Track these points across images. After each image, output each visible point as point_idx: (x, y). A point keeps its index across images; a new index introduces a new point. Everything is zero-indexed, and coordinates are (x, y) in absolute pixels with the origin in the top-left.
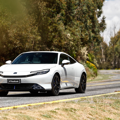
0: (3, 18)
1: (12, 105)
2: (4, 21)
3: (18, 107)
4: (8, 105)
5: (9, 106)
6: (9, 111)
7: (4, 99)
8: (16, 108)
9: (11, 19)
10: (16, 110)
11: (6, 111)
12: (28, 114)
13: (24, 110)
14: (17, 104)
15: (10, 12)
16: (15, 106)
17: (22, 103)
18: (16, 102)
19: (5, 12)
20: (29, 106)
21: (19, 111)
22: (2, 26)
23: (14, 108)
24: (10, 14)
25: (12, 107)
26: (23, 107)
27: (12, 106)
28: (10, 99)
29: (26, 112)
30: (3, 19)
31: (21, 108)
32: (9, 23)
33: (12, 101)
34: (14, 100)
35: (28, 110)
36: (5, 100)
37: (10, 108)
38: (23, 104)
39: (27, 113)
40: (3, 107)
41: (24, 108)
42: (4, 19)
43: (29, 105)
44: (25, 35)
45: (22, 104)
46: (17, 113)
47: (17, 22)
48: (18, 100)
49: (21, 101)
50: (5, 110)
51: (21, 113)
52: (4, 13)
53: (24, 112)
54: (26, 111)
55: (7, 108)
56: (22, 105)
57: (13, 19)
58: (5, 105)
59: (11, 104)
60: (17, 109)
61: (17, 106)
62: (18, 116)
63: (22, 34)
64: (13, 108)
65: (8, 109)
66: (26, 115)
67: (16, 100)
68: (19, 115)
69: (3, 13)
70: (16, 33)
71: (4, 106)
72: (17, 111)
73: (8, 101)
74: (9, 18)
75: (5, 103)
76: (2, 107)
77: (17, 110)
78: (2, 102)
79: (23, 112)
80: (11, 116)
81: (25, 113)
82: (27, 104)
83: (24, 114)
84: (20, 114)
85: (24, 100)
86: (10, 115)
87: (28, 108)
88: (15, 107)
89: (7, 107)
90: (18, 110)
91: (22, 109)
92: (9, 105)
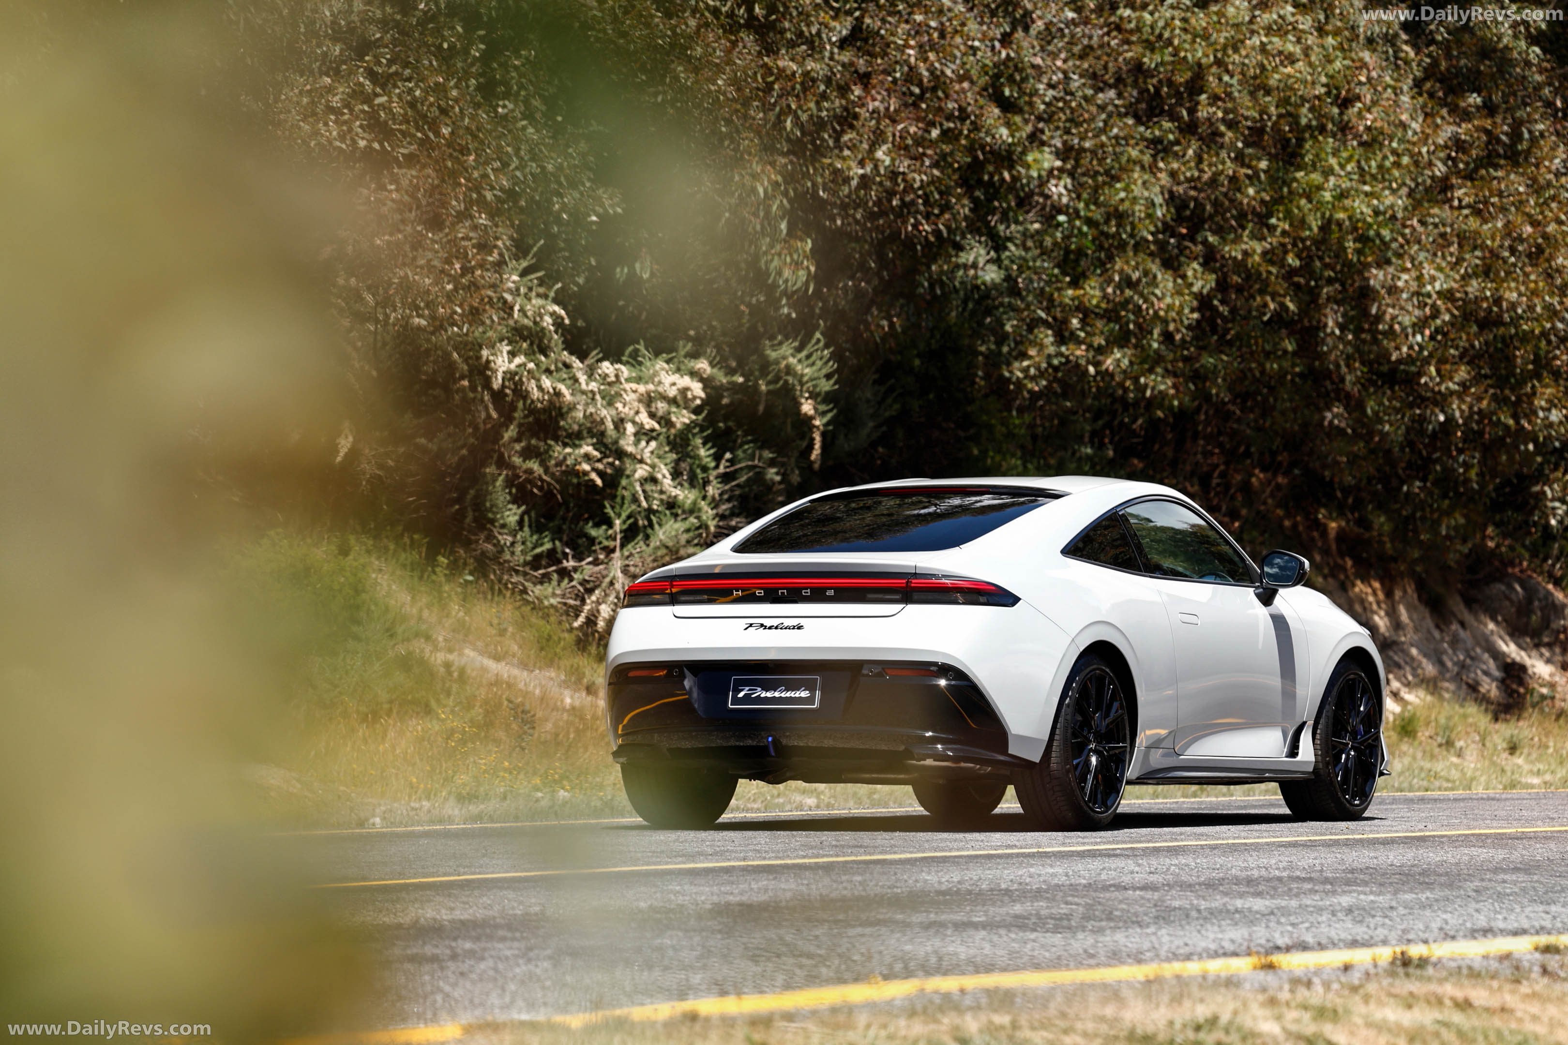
0: (1335, 153)
1: (1381, 933)
2: (1346, 184)
3: (1441, 950)
4: (1345, 928)
5: (1354, 944)
6: (1356, 982)
7: (1310, 879)
8: (1423, 963)
9: (1405, 160)
10: (1421, 978)
11: (1327, 985)
12: (1535, 1018)
13: (1495, 984)
14: (1434, 926)
15: (1405, 99)
16: (1409, 941)
17: (1482, 921)
18: (1428, 913)
19: (1358, 98)
20: (1548, 949)
21: (1449, 990)
22: (1325, 228)
23: (1406, 962)
24: (1404, 117)
25: (1385, 954)
26: (1486, 957)
27: (1385, 942)
28: (1365, 883)
29: (1510, 1000)
30: (1333, 161)
31: (1470, 968)
32: (1389, 200)
33: (1383, 900)
34: (1409, 897)
35: (1538, 988)
36: (1326, 893)
37: (1361, 957)
38: (1487, 932)
39: (1519, 1014)
40: (1304, 947)
41: (1494, 965)
42: (1349, 159)
43: (1544, 940)
44: (1531, 308)
45: (1474, 933)
46: (1428, 1002)
47: (1459, 193)
48: (1438, 893)
49: (1473, 905)
50: (1318, 972)
51: (1465, 1005)
52: (1345, 103)
53: (1495, 1002)
54: (1513, 992)
55: (1335, 958)
56: (1473, 943)
57: (1430, 164)
58: (1324, 929)
59: (1372, 922)
60: (1430, 971)
61: (1434, 946)
62: (1437, 1035)
63: (1498, 301)
64: (1393, 963)
65: (1347, 968)
66: (1513, 1025)
67: (1423, 897)
68: (1446, 1025)
69: (1336, 110)
70: (1447, 295)
71: (1309, 939)
72: (1433, 987)
73: (1346, 900)
74: (1394, 152)
75: (1320, 910)
76: (1288, 949)
77: (1429, 979)
78: (1294, 903)
79: (1479, 995)
80: (1369, 1025)
81: (1503, 1009)
82: (1524, 932)
83: (1497, 1022)
84: (1457, 1018)
85: (1500, 896)
86: (1359, 1021)
87: (1537, 969)
88: (1416, 951)
89: (1334, 944)
90: (1441, 981)
91: (1474, 974)
92: (1360, 932)
